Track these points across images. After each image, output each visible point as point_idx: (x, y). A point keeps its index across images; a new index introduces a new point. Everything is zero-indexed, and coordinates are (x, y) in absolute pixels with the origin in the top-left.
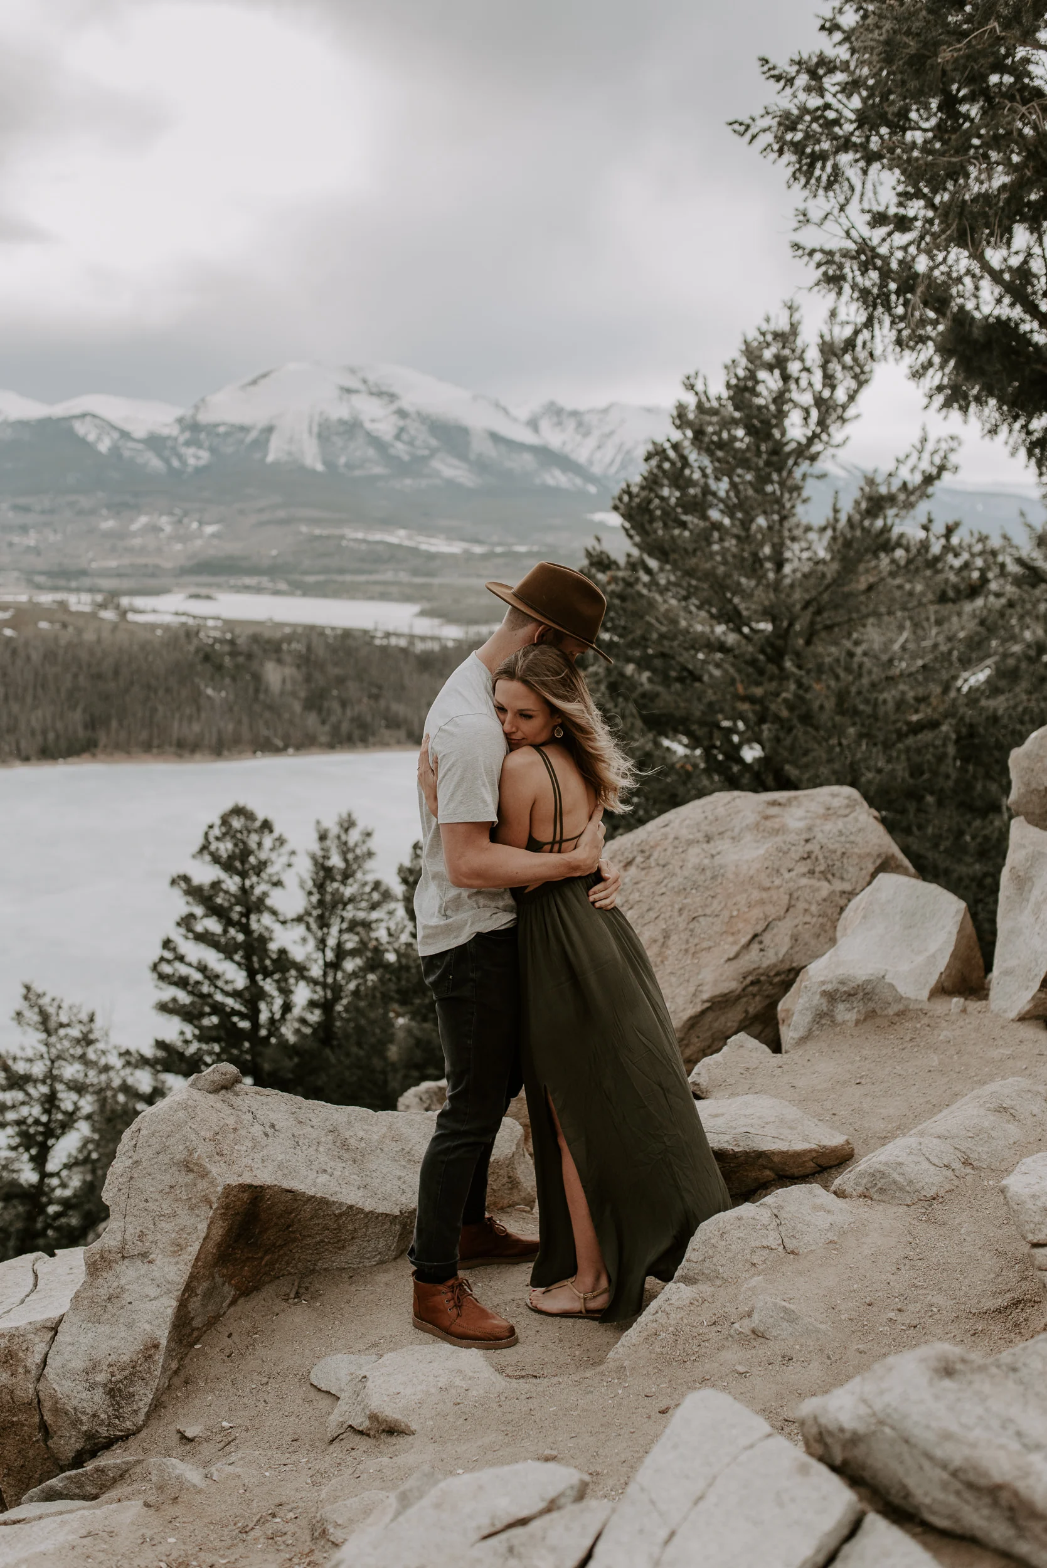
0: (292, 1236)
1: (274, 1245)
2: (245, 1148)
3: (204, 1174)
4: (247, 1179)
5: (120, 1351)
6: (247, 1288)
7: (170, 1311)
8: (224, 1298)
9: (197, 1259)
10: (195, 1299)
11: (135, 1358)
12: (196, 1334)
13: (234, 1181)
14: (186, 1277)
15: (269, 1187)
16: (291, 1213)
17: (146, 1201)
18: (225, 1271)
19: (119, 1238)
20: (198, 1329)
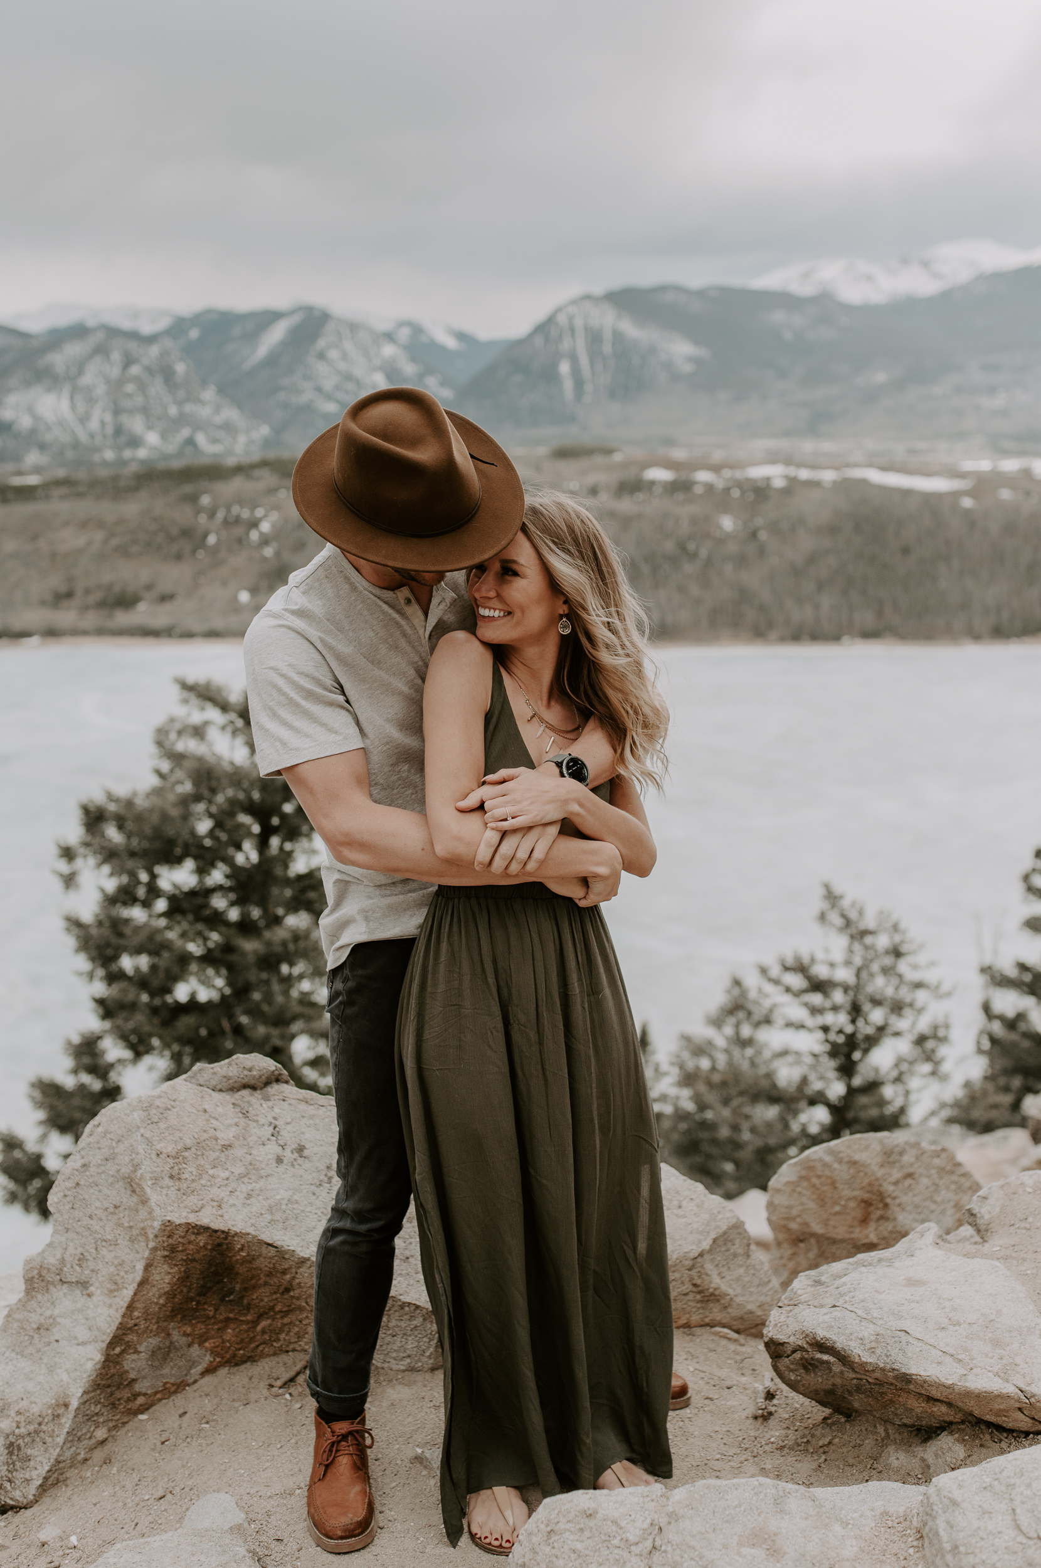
0: (298, 1303)
1: (272, 1308)
2: (227, 1174)
3: (144, 1201)
4: (206, 1219)
5: (33, 1399)
6: (234, 1356)
7: (90, 1366)
8: (193, 1364)
9: (130, 1307)
10: (135, 1356)
11: (44, 1414)
12: (141, 1400)
13: (180, 1216)
14: (114, 1327)
15: (236, 1234)
16: (284, 1272)
17: (90, 1217)
18: (189, 1330)
19: (59, 1256)
20: (145, 1394)
